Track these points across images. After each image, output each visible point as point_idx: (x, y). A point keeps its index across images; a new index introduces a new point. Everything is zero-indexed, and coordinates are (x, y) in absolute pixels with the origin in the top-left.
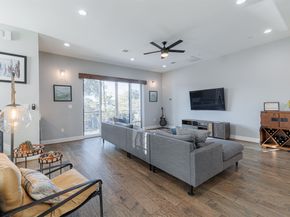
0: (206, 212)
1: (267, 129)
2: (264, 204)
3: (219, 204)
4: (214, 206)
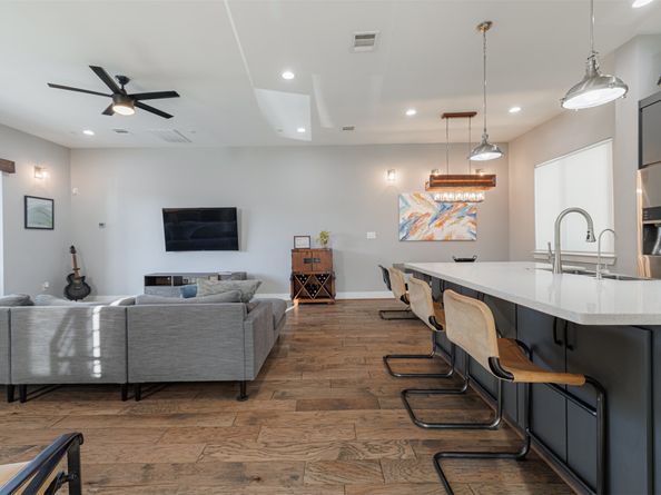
0: (278, 408)
1: (299, 276)
2: (329, 367)
3: (287, 390)
4: (283, 396)
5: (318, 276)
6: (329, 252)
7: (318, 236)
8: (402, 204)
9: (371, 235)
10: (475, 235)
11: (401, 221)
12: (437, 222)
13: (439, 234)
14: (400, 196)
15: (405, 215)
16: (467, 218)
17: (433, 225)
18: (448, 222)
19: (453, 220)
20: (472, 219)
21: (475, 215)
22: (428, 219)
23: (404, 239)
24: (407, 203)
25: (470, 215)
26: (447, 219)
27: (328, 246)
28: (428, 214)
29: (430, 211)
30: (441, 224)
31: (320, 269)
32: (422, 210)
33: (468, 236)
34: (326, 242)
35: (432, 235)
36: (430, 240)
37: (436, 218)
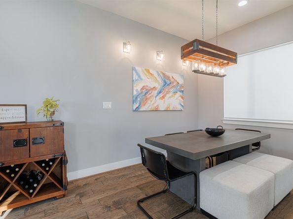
1: (4, 169)
5: (39, 163)
6: (59, 127)
7: (41, 105)
8: (135, 77)
9: (107, 105)
10: (183, 106)
11: (135, 93)
12: (161, 95)
13: (162, 105)
14: (134, 69)
15: (138, 88)
16: (179, 94)
17: (158, 97)
18: (168, 96)
19: (171, 94)
20: (181, 94)
21: (183, 91)
22: (155, 93)
23: (137, 110)
24: (139, 76)
25: (180, 91)
26: (167, 93)
27: (56, 118)
28: (154, 88)
29: (157, 85)
30: (163, 97)
31: (44, 152)
32: (151, 84)
33: (179, 108)
34: (53, 113)
35: (158, 106)
36: (156, 110)
37: (160, 92)
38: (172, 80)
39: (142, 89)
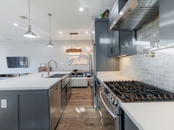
9: (62, 63)
11: (69, 60)
12: (79, 60)
13: (79, 63)
15: (70, 58)
16: (86, 59)
18: (81, 60)
19: (82, 60)
20: (87, 59)
23: (70, 64)
26: (81, 59)
27: (50, 66)
28: (76, 58)
33: (87, 64)
35: (77, 63)
36: (77, 65)
37: (78, 59)
38: (83, 55)
39: (72, 58)
